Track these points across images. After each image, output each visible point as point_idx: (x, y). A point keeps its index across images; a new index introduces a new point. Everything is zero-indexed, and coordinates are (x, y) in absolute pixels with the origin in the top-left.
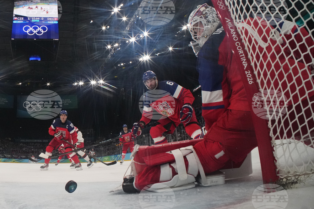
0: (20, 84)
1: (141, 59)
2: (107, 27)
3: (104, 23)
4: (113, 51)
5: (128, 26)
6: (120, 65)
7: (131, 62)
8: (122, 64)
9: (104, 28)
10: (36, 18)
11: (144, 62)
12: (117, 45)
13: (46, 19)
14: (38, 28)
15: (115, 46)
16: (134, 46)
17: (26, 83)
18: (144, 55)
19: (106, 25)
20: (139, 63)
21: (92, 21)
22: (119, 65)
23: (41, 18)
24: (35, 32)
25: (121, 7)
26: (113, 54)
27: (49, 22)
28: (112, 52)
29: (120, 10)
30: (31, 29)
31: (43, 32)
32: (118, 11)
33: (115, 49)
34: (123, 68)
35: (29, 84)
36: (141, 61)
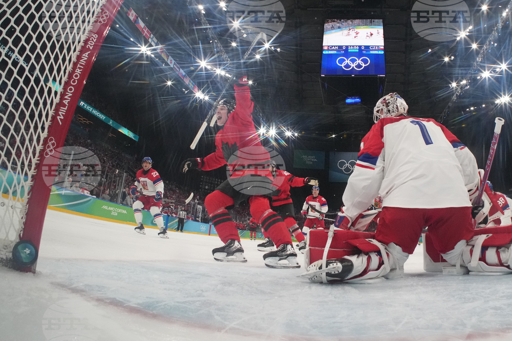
0: (334, 136)
1: (497, 101)
2: (450, 58)
3: (446, 53)
4: (459, 90)
5: (479, 56)
6: (470, 109)
7: (484, 106)
8: (472, 108)
9: (446, 59)
10: (353, 46)
11: (502, 105)
12: (464, 82)
13: (367, 47)
14: (356, 60)
15: (462, 83)
16: (487, 83)
17: (342, 135)
18: (503, 95)
19: (449, 55)
20: (495, 106)
21: (430, 50)
22: (468, 110)
23: (360, 47)
24: (353, 65)
25: (470, 30)
26: (460, 94)
27: (371, 52)
28: (458, 92)
29: (468, 34)
30: (347, 61)
31: (364, 65)
32: (466, 35)
33: (461, 88)
34: (474, 113)
35: (345, 136)
36: (497, 104)
